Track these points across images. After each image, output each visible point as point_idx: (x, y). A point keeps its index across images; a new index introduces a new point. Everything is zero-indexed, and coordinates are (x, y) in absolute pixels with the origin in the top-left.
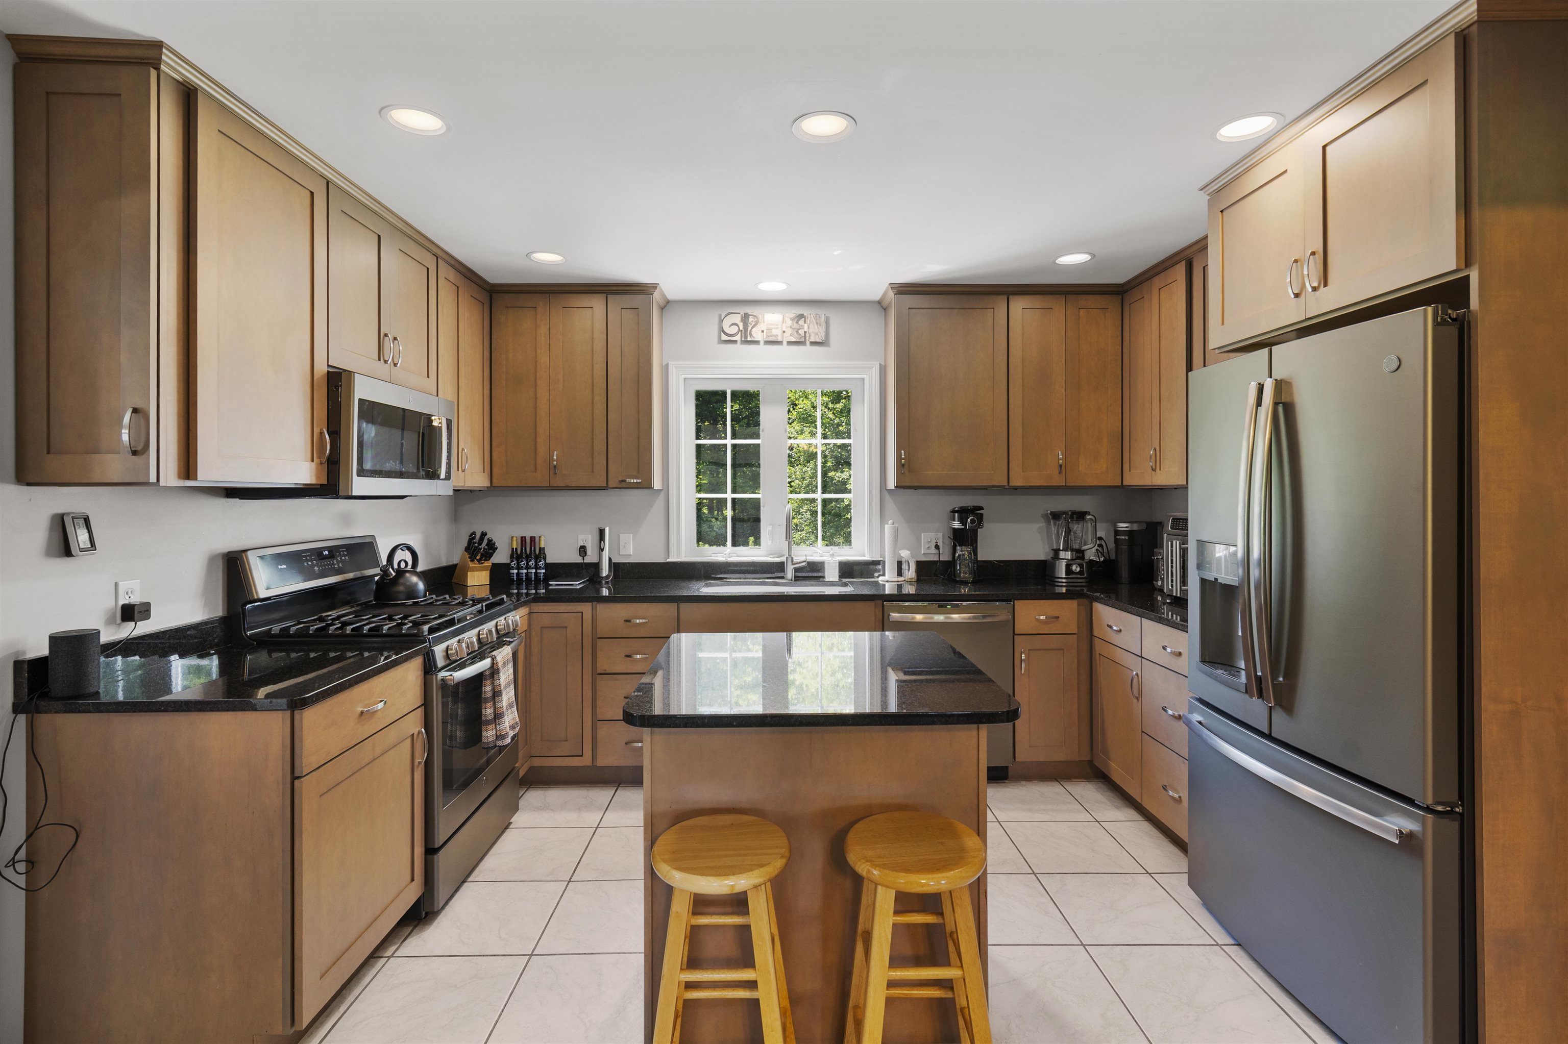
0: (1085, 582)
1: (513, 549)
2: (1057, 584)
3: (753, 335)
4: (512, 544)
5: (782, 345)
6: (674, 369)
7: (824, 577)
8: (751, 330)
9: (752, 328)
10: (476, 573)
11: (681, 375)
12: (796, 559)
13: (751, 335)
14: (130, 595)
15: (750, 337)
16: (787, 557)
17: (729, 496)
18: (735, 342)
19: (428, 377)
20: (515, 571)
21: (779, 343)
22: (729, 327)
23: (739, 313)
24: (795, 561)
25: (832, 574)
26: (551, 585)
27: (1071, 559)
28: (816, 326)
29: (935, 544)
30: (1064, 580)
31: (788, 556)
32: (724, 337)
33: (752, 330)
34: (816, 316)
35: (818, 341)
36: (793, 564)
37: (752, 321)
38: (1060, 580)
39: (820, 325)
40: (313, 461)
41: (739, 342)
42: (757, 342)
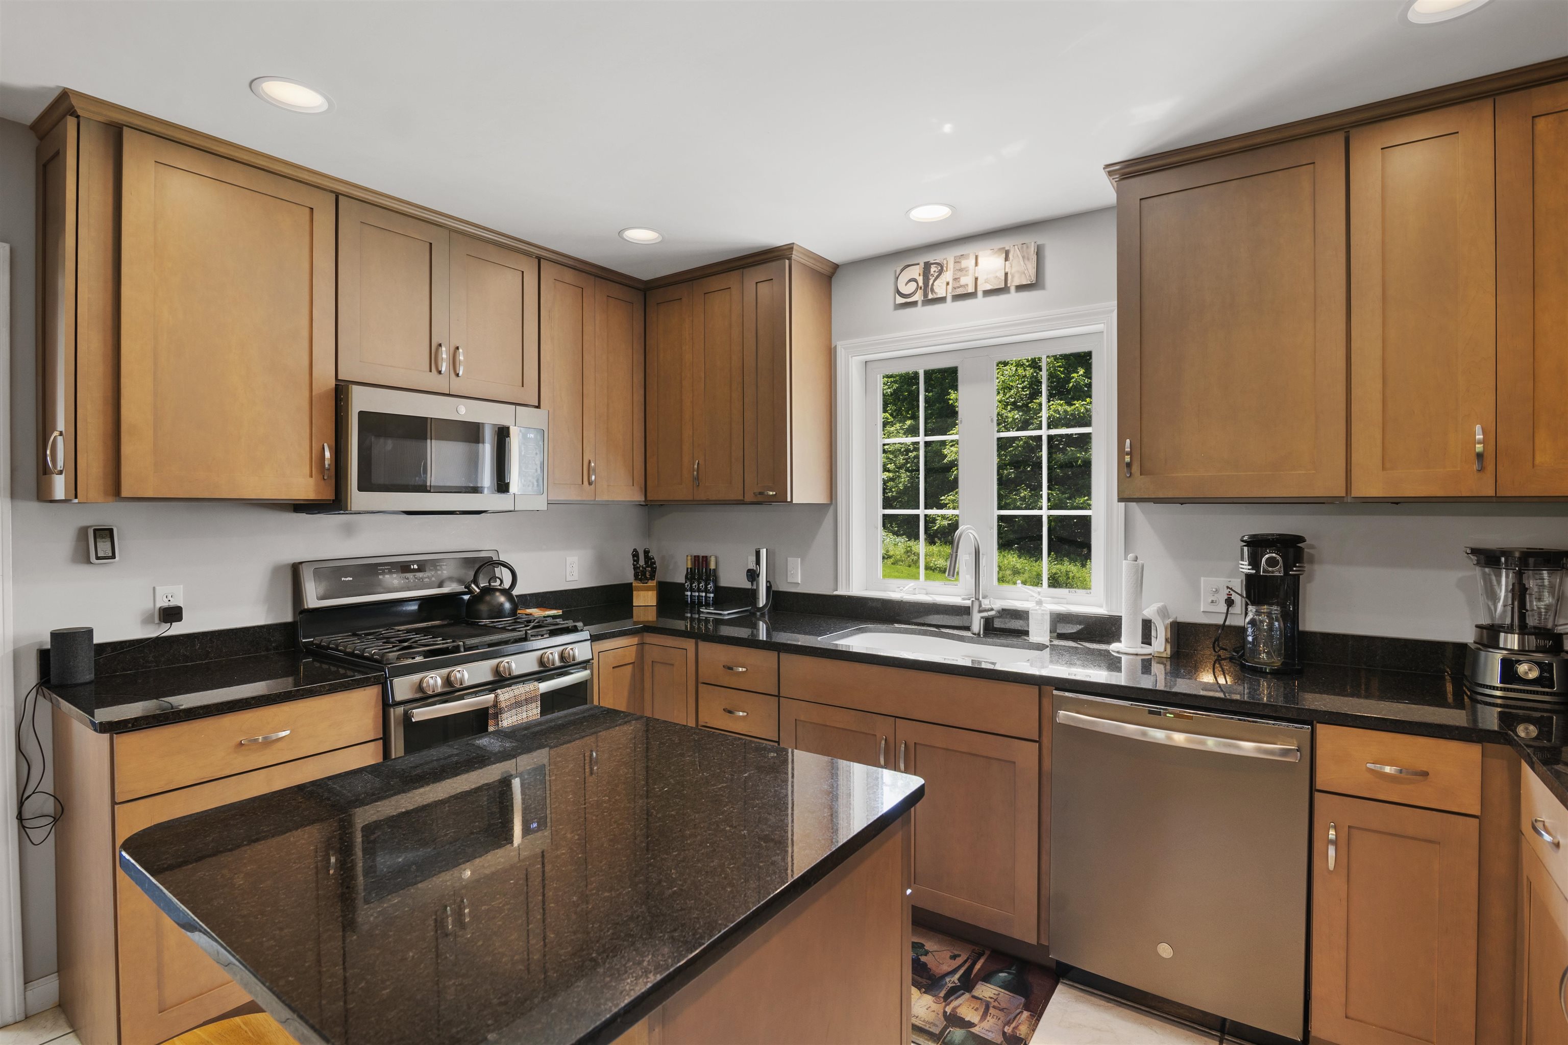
0: (1555, 703)
1: (688, 569)
2: (1479, 697)
3: (936, 291)
4: (687, 565)
5: (976, 297)
6: (843, 349)
7: (1026, 633)
8: (933, 284)
9: (934, 281)
10: (642, 593)
11: (852, 357)
12: (986, 604)
13: (932, 290)
14: (171, 599)
15: (932, 294)
16: (973, 601)
17: (921, 512)
18: (914, 304)
19: (523, 386)
20: (689, 593)
21: (972, 295)
22: (906, 285)
23: (918, 264)
24: (983, 606)
25: (1039, 632)
26: (703, 612)
27: (1519, 650)
28: (1022, 263)
29: (1226, 597)
30: (1498, 693)
31: (974, 599)
32: (900, 300)
33: (935, 284)
34: (1022, 248)
35: (1025, 283)
36: (980, 611)
37: (935, 271)
38: (1488, 691)
39: (1028, 259)
40: (311, 476)
41: (920, 303)
42: (942, 300)
